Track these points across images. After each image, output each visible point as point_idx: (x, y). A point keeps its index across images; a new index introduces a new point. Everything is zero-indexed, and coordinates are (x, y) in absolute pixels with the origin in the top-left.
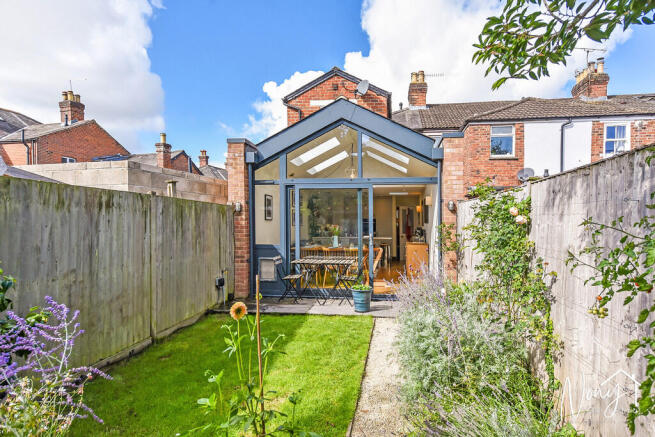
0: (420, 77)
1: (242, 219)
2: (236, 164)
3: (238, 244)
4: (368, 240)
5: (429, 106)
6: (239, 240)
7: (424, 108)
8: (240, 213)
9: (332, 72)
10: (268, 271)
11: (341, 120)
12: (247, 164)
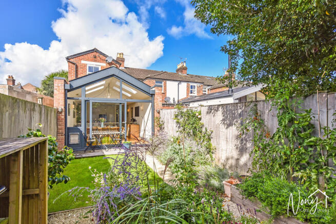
0: (121, 55)
1: (62, 115)
2: (59, 89)
3: (59, 127)
4: (124, 124)
5: (125, 68)
6: (60, 125)
7: (123, 68)
8: (61, 113)
9: (93, 50)
10: (74, 139)
11: (113, 75)
12: (65, 90)
